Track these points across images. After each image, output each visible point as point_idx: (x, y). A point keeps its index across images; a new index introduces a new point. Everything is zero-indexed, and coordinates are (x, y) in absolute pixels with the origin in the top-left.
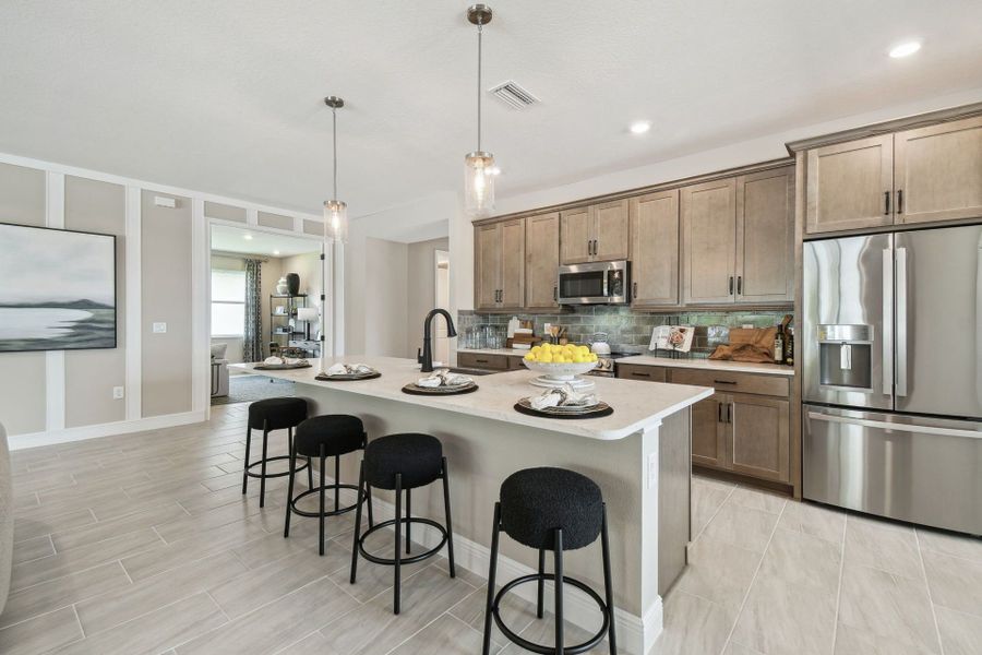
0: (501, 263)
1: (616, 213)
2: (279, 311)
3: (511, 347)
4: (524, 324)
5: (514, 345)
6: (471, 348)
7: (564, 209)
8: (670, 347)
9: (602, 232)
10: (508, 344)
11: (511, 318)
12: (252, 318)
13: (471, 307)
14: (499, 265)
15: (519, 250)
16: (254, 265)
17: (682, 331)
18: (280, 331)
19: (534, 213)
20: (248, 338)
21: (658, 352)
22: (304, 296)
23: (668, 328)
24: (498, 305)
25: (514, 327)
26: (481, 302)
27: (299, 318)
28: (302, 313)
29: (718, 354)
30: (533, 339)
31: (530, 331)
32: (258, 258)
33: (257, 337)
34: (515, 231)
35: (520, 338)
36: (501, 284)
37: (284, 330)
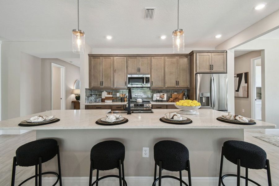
0: (103, 71)
1: (146, 60)
3: (104, 102)
4: (109, 93)
5: (105, 101)
6: (90, 103)
7: (129, 56)
8: (161, 99)
9: (142, 65)
10: (103, 100)
11: (103, 91)
13: (88, 87)
14: (101, 72)
15: (111, 68)
17: (163, 95)
19: (117, 56)
21: (157, 101)
23: (159, 94)
24: (101, 87)
25: (104, 95)
26: (93, 85)
29: (170, 100)
30: (113, 99)
31: (111, 96)
34: (109, 60)
35: (107, 98)
36: (103, 79)
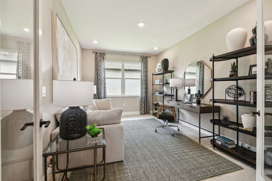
2: (157, 82)
12: (144, 87)
16: (144, 58)
18: (157, 94)
20: (142, 96)
22: (171, 72)
27: (171, 85)
28: (172, 82)
32: (146, 55)
33: (146, 96)
37: (160, 93)
